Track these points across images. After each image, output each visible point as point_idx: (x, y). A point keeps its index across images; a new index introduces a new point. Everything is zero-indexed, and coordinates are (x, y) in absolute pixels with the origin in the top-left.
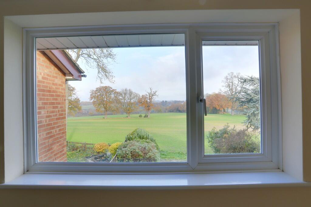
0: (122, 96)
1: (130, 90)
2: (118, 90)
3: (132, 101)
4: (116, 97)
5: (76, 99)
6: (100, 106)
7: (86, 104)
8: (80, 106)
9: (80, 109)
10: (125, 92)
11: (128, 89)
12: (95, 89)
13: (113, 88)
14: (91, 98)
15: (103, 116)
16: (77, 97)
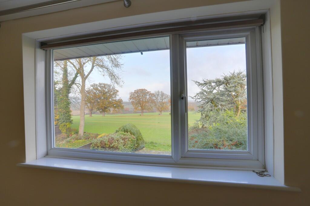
0: (155, 97)
1: (162, 92)
2: (152, 92)
3: (163, 101)
4: (151, 98)
5: (119, 99)
6: (137, 105)
7: (126, 103)
8: (122, 105)
9: (122, 107)
10: (157, 93)
11: (160, 91)
12: (134, 92)
13: (148, 91)
14: (131, 99)
15: (141, 114)
16: (120, 98)
